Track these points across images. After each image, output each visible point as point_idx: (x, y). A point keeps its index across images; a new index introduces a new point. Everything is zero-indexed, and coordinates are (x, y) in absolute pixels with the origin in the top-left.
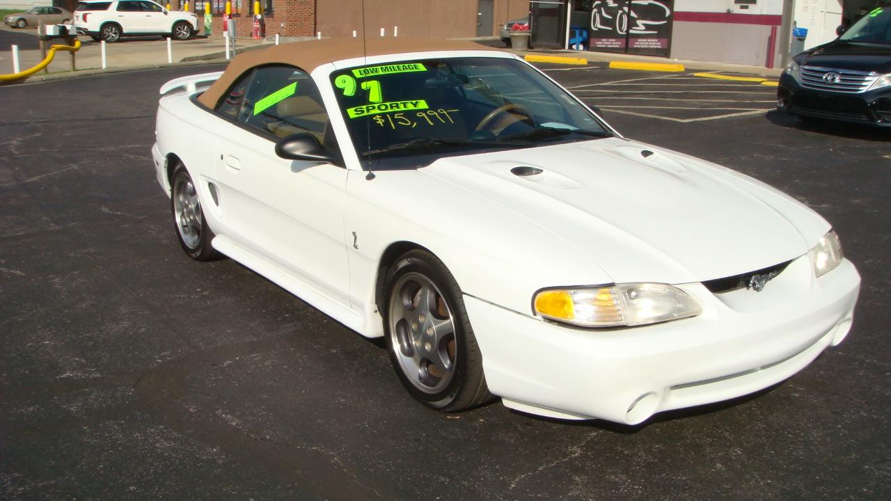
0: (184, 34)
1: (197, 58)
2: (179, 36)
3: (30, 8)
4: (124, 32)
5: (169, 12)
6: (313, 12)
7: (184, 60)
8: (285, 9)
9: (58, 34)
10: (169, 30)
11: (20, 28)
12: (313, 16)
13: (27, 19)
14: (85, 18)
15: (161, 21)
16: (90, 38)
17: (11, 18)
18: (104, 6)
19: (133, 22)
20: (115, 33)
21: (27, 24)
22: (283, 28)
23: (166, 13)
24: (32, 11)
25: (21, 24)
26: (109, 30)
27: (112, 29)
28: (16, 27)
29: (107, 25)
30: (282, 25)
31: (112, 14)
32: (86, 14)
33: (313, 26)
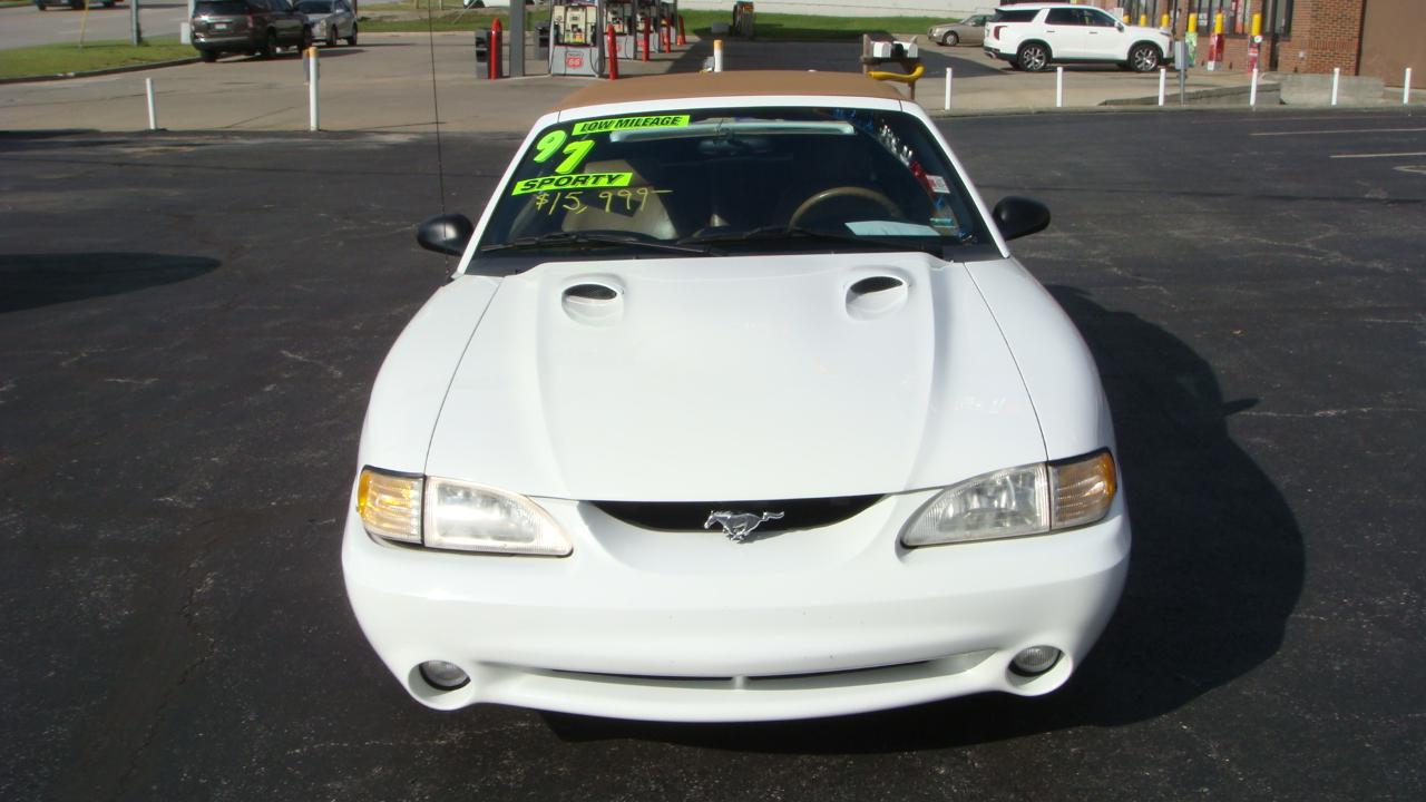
0: (1146, 64)
1: (1128, 102)
2: (1139, 66)
3: (965, 17)
4: (1054, 56)
5: (1126, 27)
6: (1356, 34)
7: (1105, 103)
8: (1307, 28)
9: (889, 55)
10: (1123, 56)
11: (947, 45)
12: (1357, 40)
13: (958, 32)
14: (997, 35)
15: (1112, 42)
16: (1007, 64)
17: (938, 30)
18: (1027, 16)
19: (1069, 41)
20: (1040, 58)
21: (958, 40)
22: (1303, 59)
23: (1120, 29)
24: (968, 20)
25: (950, 39)
26: (1032, 53)
27: (1036, 51)
28: (943, 44)
29: (1029, 45)
30: (1301, 55)
31: (1038, 29)
32: (1000, 27)
33: (1354, 58)
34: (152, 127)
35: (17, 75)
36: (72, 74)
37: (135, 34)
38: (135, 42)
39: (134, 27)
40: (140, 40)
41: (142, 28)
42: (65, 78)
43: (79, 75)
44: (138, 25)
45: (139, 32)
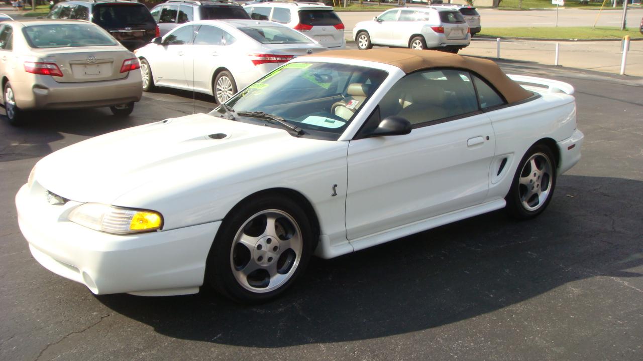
34: (622, 73)
35: (550, 38)
36: (576, 39)
37: (622, 25)
38: (622, 28)
39: (623, 22)
40: (624, 27)
41: (627, 22)
42: (573, 41)
43: (578, 41)
44: (625, 21)
45: (625, 24)
